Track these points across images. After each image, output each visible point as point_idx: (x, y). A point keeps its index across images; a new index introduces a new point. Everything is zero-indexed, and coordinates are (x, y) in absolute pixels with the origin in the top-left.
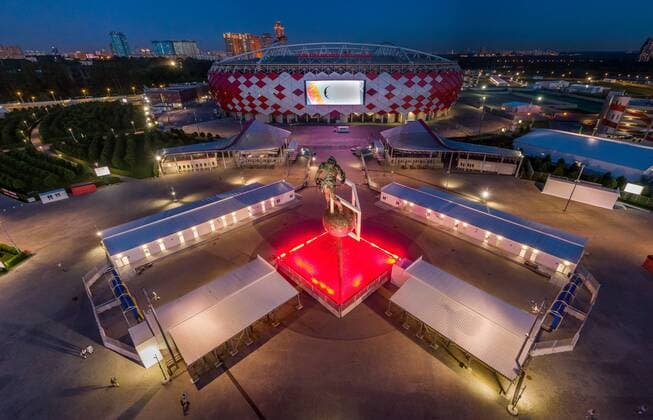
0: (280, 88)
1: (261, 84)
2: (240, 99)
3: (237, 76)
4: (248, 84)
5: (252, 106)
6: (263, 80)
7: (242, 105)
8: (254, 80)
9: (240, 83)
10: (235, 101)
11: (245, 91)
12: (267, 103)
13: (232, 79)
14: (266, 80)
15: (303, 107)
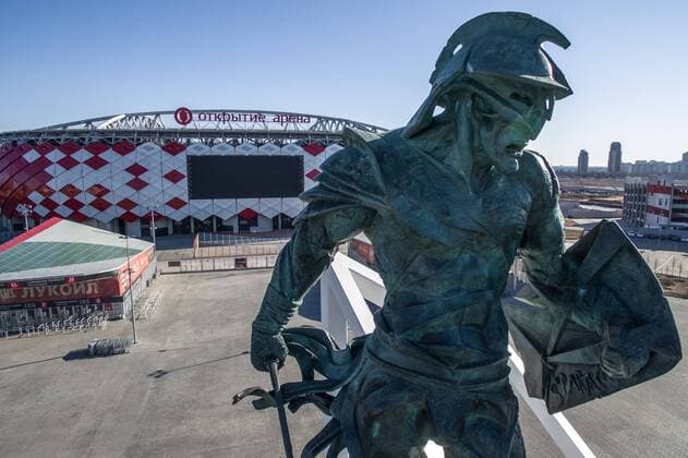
1: (96, 163)
2: (48, 192)
4: (69, 164)
5: (74, 205)
6: (101, 156)
7: (49, 204)
8: (82, 155)
9: (49, 163)
10: (36, 197)
11: (59, 178)
12: (107, 197)
13: (31, 156)
14: (108, 155)
15: (185, 203)
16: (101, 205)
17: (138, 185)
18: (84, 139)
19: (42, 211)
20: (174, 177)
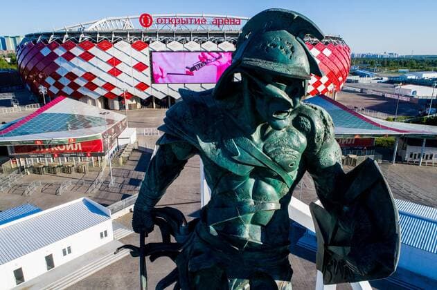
0: (114, 62)
1: (87, 57)
2: (57, 77)
3: (52, 47)
4: (69, 57)
5: (74, 86)
6: (90, 51)
7: (59, 86)
8: (77, 51)
9: (56, 56)
10: (50, 80)
11: (64, 67)
12: (95, 81)
13: (45, 52)
14: (94, 50)
15: (148, 86)
16: (92, 87)
17: (115, 73)
18: (78, 39)
19: (55, 90)
20: (140, 67)
